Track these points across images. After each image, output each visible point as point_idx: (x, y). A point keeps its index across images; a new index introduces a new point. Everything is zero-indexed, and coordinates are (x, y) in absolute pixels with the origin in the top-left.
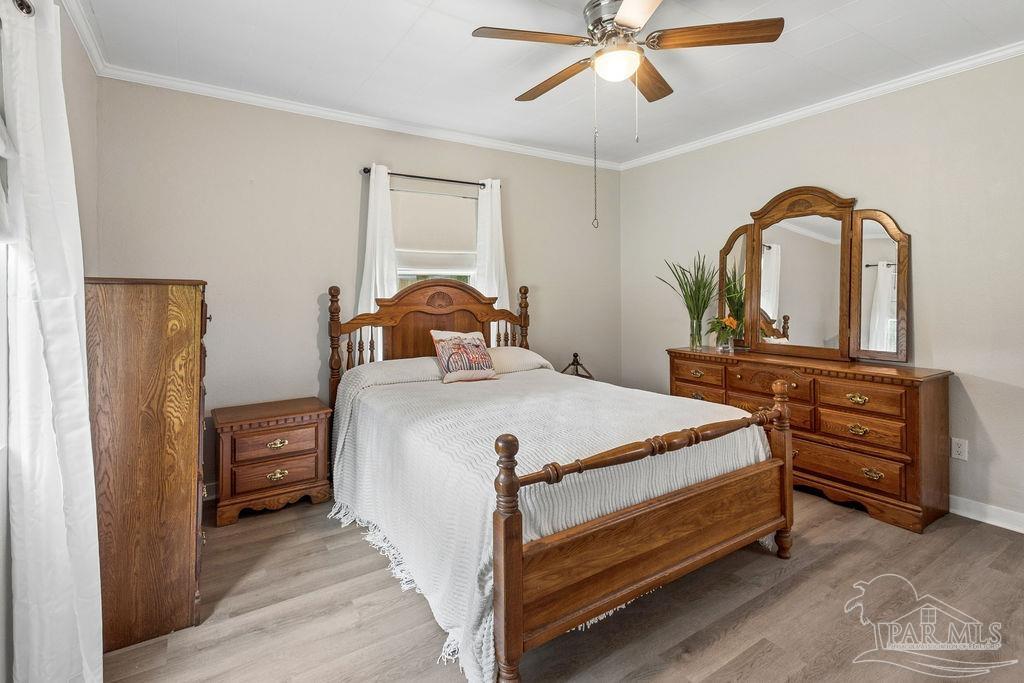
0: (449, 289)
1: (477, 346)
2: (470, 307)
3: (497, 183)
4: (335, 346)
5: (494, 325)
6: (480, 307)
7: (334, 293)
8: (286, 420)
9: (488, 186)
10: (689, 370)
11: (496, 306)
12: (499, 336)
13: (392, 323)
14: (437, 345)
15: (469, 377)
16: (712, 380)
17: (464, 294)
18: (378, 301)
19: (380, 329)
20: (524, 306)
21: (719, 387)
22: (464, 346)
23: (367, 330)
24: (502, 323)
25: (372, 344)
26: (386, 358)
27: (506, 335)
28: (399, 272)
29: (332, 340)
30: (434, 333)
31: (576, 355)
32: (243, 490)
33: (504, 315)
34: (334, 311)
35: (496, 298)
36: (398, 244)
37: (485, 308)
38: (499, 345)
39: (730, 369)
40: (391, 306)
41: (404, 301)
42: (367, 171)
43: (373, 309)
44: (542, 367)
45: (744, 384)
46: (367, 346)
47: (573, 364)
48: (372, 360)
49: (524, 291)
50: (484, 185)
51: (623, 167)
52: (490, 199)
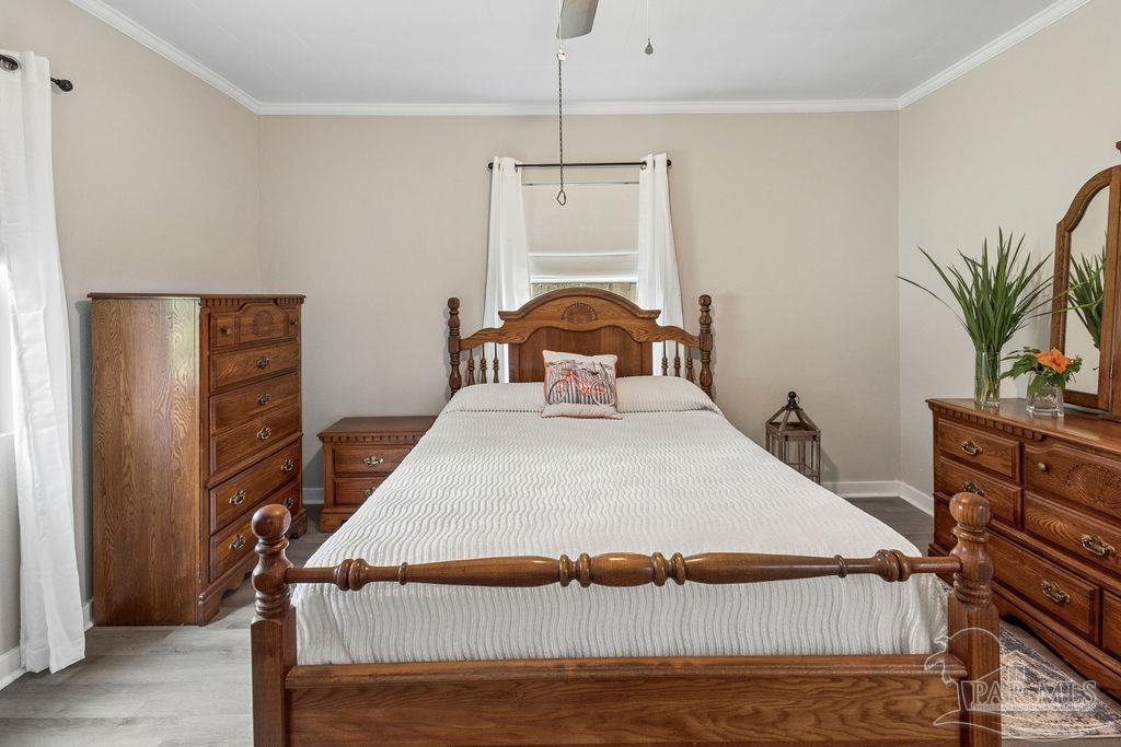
0: (592, 300)
1: (594, 374)
2: (621, 323)
3: (661, 159)
4: (455, 365)
5: (657, 348)
6: (636, 323)
7: (453, 305)
8: (381, 437)
9: (650, 164)
10: (958, 440)
11: (660, 322)
12: (665, 361)
13: (519, 340)
14: (547, 370)
15: (577, 413)
16: (996, 463)
17: (614, 306)
18: (502, 315)
19: (506, 346)
20: (706, 323)
21: (1011, 480)
22: (575, 373)
23: (489, 347)
24: (671, 344)
25: (496, 363)
26: (512, 380)
27: (677, 361)
28: (532, 280)
29: (452, 357)
30: (546, 353)
31: (792, 396)
32: (346, 501)
33: (671, 333)
34: (454, 326)
35: (659, 312)
36: (532, 246)
37: (644, 324)
38: (665, 374)
39: (1029, 449)
40: (517, 320)
41: (533, 314)
42: (491, 166)
43: (498, 324)
44: (705, 408)
45: (1053, 482)
46: (490, 365)
47: (787, 408)
48: (496, 380)
49: (706, 302)
50: (645, 163)
51: (901, 102)
52: (653, 181)
